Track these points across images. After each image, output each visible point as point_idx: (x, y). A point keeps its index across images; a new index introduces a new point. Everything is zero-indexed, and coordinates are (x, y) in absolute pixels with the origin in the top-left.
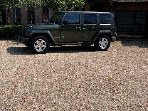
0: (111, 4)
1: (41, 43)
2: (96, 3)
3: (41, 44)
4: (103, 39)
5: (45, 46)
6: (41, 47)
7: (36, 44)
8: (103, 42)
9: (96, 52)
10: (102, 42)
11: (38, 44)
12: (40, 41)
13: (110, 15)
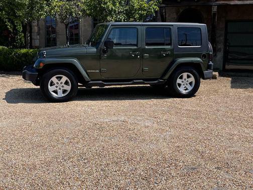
0: (215, 9)
1: (61, 81)
2: (187, 7)
3: (61, 83)
4: (185, 75)
5: (68, 88)
6: (62, 88)
7: (52, 84)
8: (185, 79)
9: (171, 100)
10: (183, 80)
11: (55, 83)
12: (60, 78)
13: (199, 29)
